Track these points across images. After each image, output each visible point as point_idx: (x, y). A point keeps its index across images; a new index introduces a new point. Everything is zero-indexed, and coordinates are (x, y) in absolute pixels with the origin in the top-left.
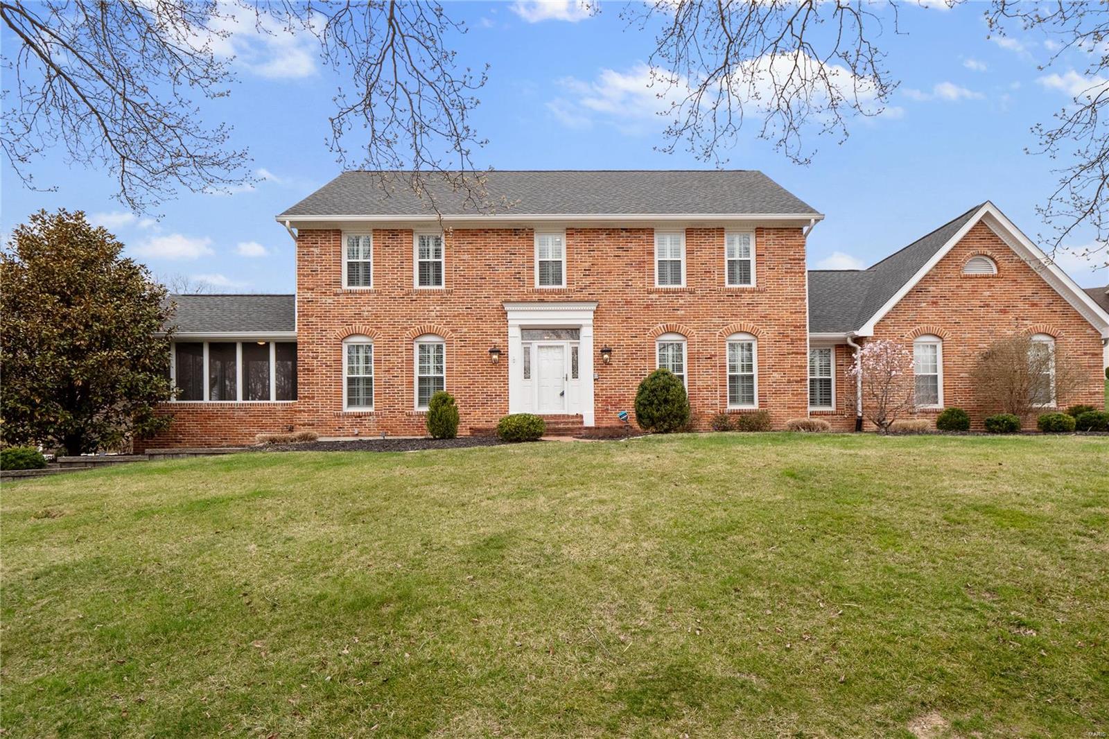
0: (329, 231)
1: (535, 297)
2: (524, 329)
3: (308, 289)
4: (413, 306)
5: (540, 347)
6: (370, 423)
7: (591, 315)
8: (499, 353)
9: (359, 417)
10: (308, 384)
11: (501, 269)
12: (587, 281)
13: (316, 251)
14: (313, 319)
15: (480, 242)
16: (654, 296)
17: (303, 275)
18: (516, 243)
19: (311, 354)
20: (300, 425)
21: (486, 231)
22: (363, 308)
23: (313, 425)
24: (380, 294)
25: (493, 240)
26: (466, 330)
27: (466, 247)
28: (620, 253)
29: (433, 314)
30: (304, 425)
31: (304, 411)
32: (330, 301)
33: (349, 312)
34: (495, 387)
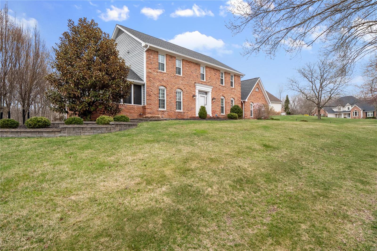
0: (155, 51)
1: (201, 82)
2: (199, 91)
3: (150, 69)
4: (176, 80)
5: (201, 96)
6: (166, 114)
7: (211, 89)
8: (194, 96)
9: (163, 112)
10: (150, 100)
11: (194, 73)
12: (210, 80)
13: (152, 57)
14: (151, 79)
15: (190, 65)
16: (220, 87)
17: (148, 64)
18: (197, 67)
19: (151, 90)
20: (147, 113)
21: (191, 62)
22: (164, 78)
23: (151, 113)
24: (168, 74)
25: (193, 65)
26: (187, 89)
27: (187, 65)
28: (215, 75)
29: (180, 83)
30: (148, 113)
31: (149, 109)
32: (156, 74)
33: (161, 78)
34: (193, 106)
